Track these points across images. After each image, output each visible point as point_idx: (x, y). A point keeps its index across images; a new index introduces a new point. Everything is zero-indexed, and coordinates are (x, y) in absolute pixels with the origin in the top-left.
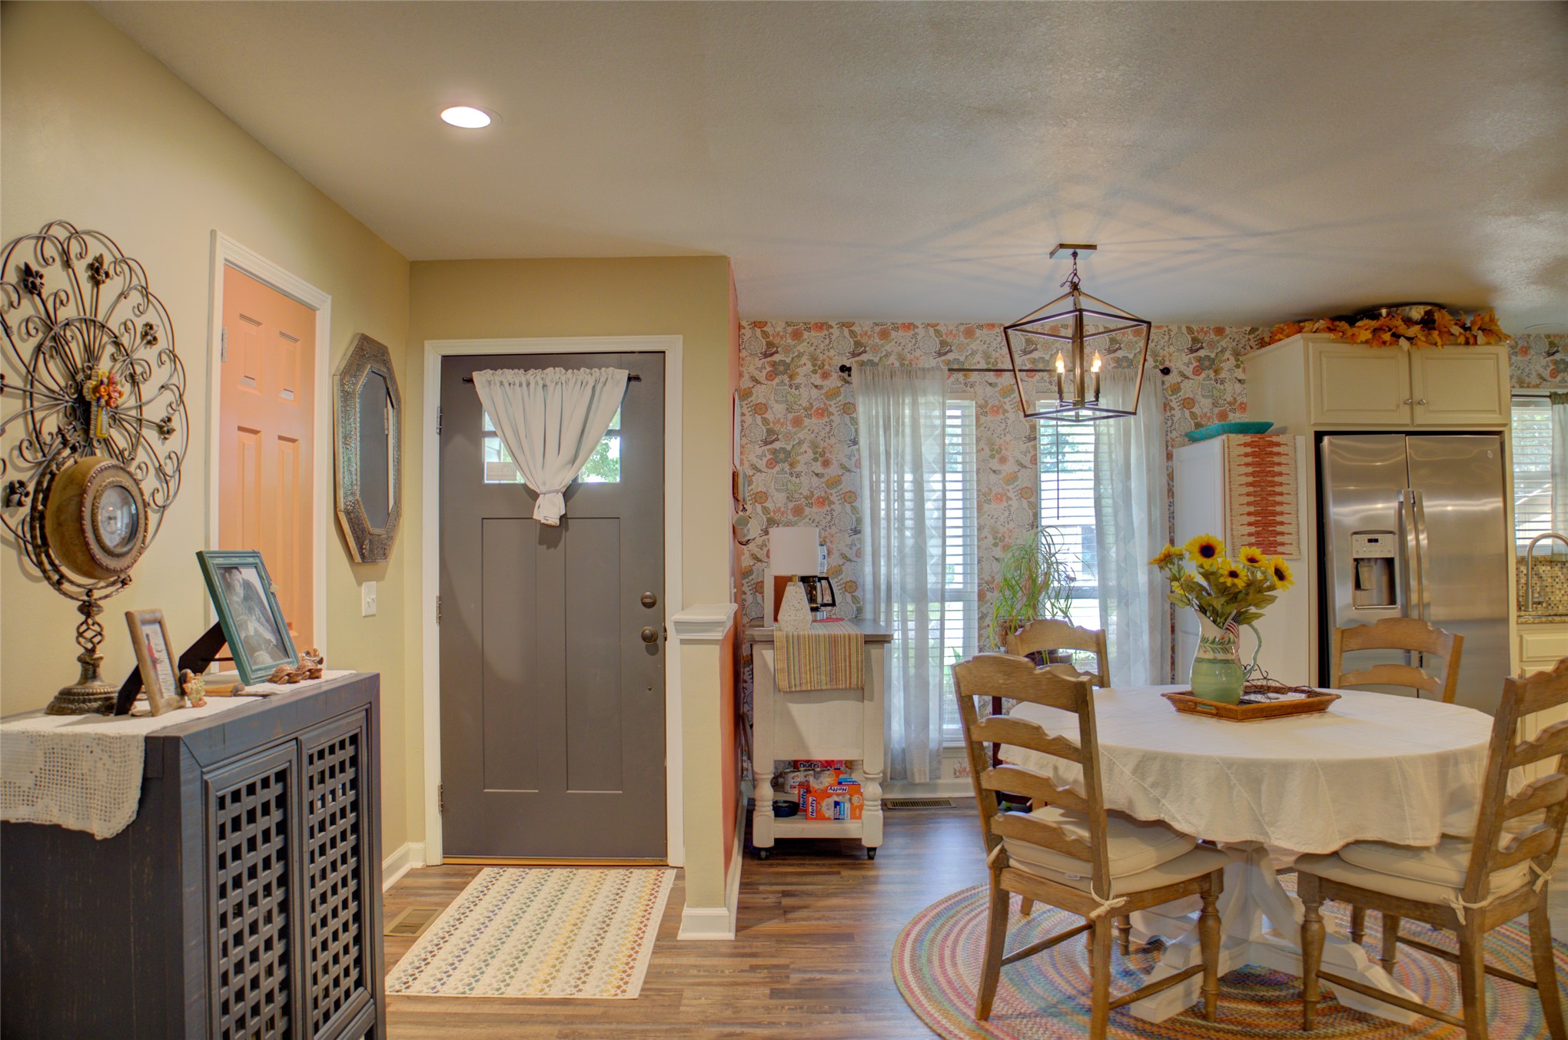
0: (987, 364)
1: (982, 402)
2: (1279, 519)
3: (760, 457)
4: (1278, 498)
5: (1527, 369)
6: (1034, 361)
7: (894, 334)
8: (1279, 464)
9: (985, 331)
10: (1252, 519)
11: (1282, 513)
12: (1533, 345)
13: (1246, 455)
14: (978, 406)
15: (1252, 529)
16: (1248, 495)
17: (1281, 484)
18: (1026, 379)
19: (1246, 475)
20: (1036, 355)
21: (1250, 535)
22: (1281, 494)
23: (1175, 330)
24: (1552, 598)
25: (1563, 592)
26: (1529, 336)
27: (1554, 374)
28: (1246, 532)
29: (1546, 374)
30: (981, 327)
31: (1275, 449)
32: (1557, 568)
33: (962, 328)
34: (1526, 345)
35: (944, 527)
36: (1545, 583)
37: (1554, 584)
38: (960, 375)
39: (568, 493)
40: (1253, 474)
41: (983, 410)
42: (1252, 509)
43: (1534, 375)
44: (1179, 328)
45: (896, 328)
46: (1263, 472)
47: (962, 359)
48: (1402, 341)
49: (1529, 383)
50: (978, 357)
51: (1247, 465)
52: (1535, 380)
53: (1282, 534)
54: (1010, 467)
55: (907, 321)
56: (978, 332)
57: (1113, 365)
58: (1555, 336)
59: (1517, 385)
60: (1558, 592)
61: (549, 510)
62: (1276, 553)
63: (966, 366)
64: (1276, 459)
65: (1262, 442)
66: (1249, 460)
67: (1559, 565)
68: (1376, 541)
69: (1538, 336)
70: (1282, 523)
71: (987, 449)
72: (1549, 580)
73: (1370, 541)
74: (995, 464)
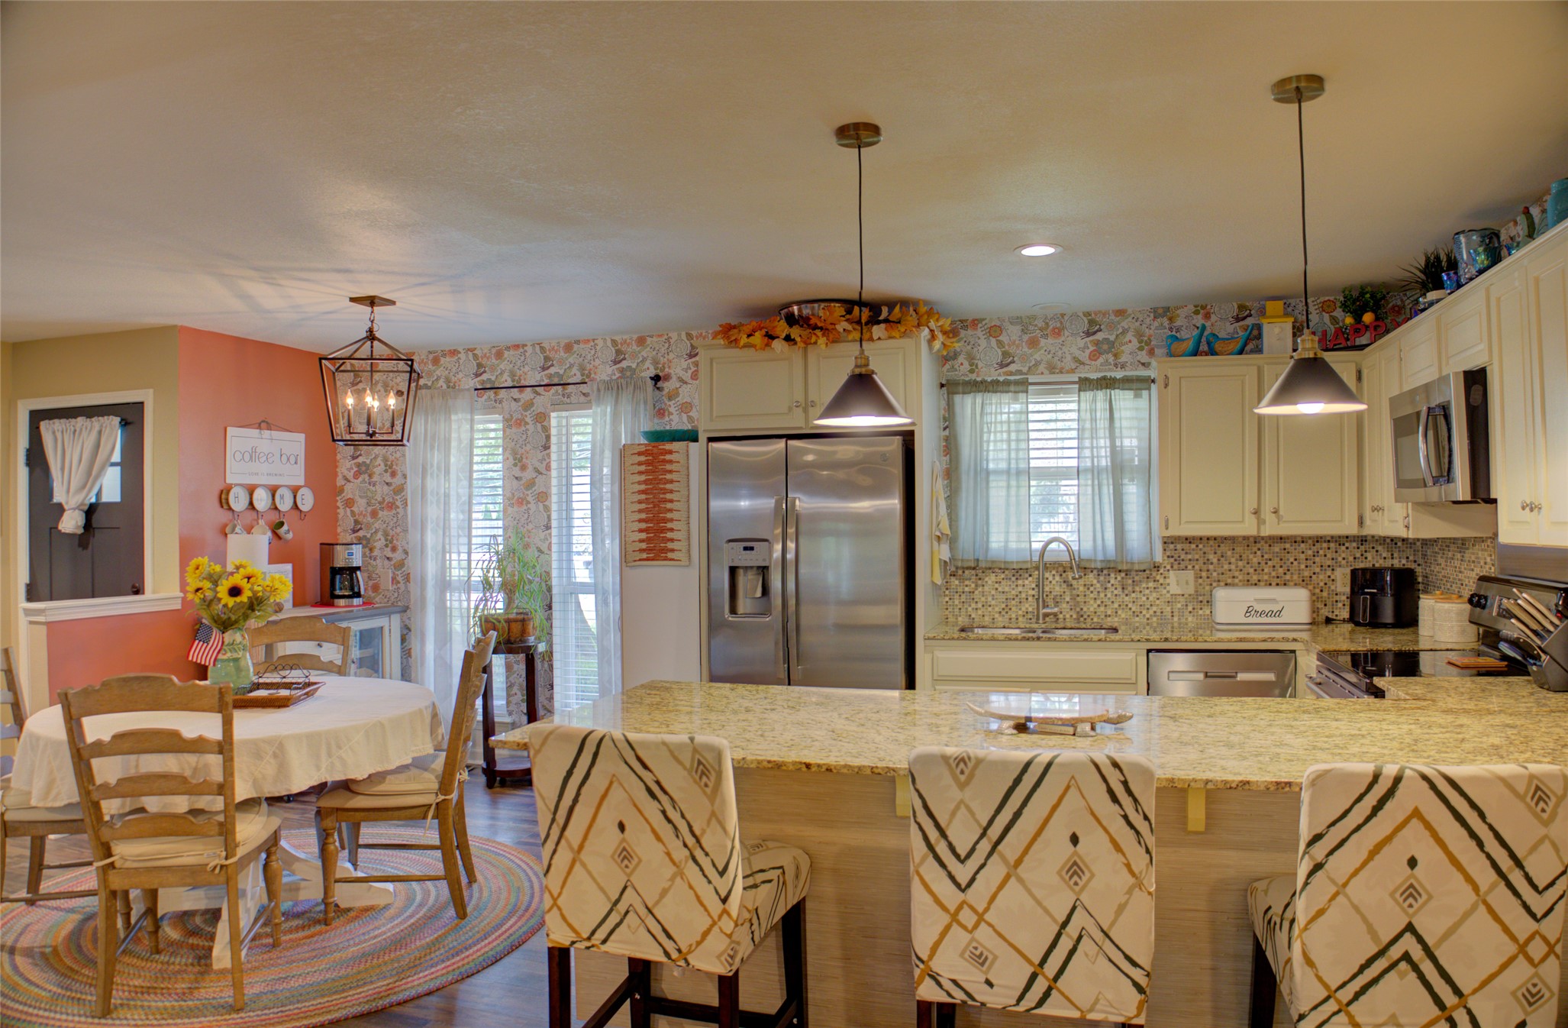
0: (513, 381)
1: (507, 416)
2: (669, 525)
3: (349, 470)
4: (669, 506)
5: (1060, 352)
6: (550, 376)
7: (443, 360)
8: (671, 472)
9: (512, 352)
10: (644, 525)
11: (672, 520)
12: (1068, 324)
13: (640, 464)
14: (506, 420)
15: (643, 536)
16: (640, 502)
17: (671, 492)
18: (543, 393)
19: (639, 483)
20: (552, 370)
21: (641, 541)
22: (671, 501)
23: (674, 336)
24: (1085, 609)
25: (1099, 602)
26: (1063, 315)
27: (1093, 356)
28: (637, 539)
29: (1084, 356)
30: (508, 348)
31: (668, 457)
32: (1091, 575)
33: (494, 351)
34: (1058, 325)
35: (470, 528)
36: (1074, 592)
37: (1088, 593)
38: (491, 393)
39: (91, 511)
40: (645, 482)
41: (509, 423)
42: (643, 516)
43: (1069, 358)
44: (679, 335)
45: (444, 355)
46: (655, 479)
47: (493, 378)
48: (778, 345)
49: (1062, 368)
50: (506, 376)
51: (641, 473)
52: (1069, 363)
53: (672, 540)
54: (529, 474)
55: (452, 348)
56: (506, 354)
57: (618, 375)
58: (1096, 314)
59: (1046, 372)
60: (1092, 602)
61: (71, 523)
62: (666, 559)
63: (496, 385)
64: (668, 467)
65: (655, 450)
66: (643, 468)
67: (1095, 572)
68: (752, 549)
69: (1075, 315)
70: (672, 530)
71: (511, 458)
72: (1081, 589)
73: (746, 549)
74: (517, 472)
